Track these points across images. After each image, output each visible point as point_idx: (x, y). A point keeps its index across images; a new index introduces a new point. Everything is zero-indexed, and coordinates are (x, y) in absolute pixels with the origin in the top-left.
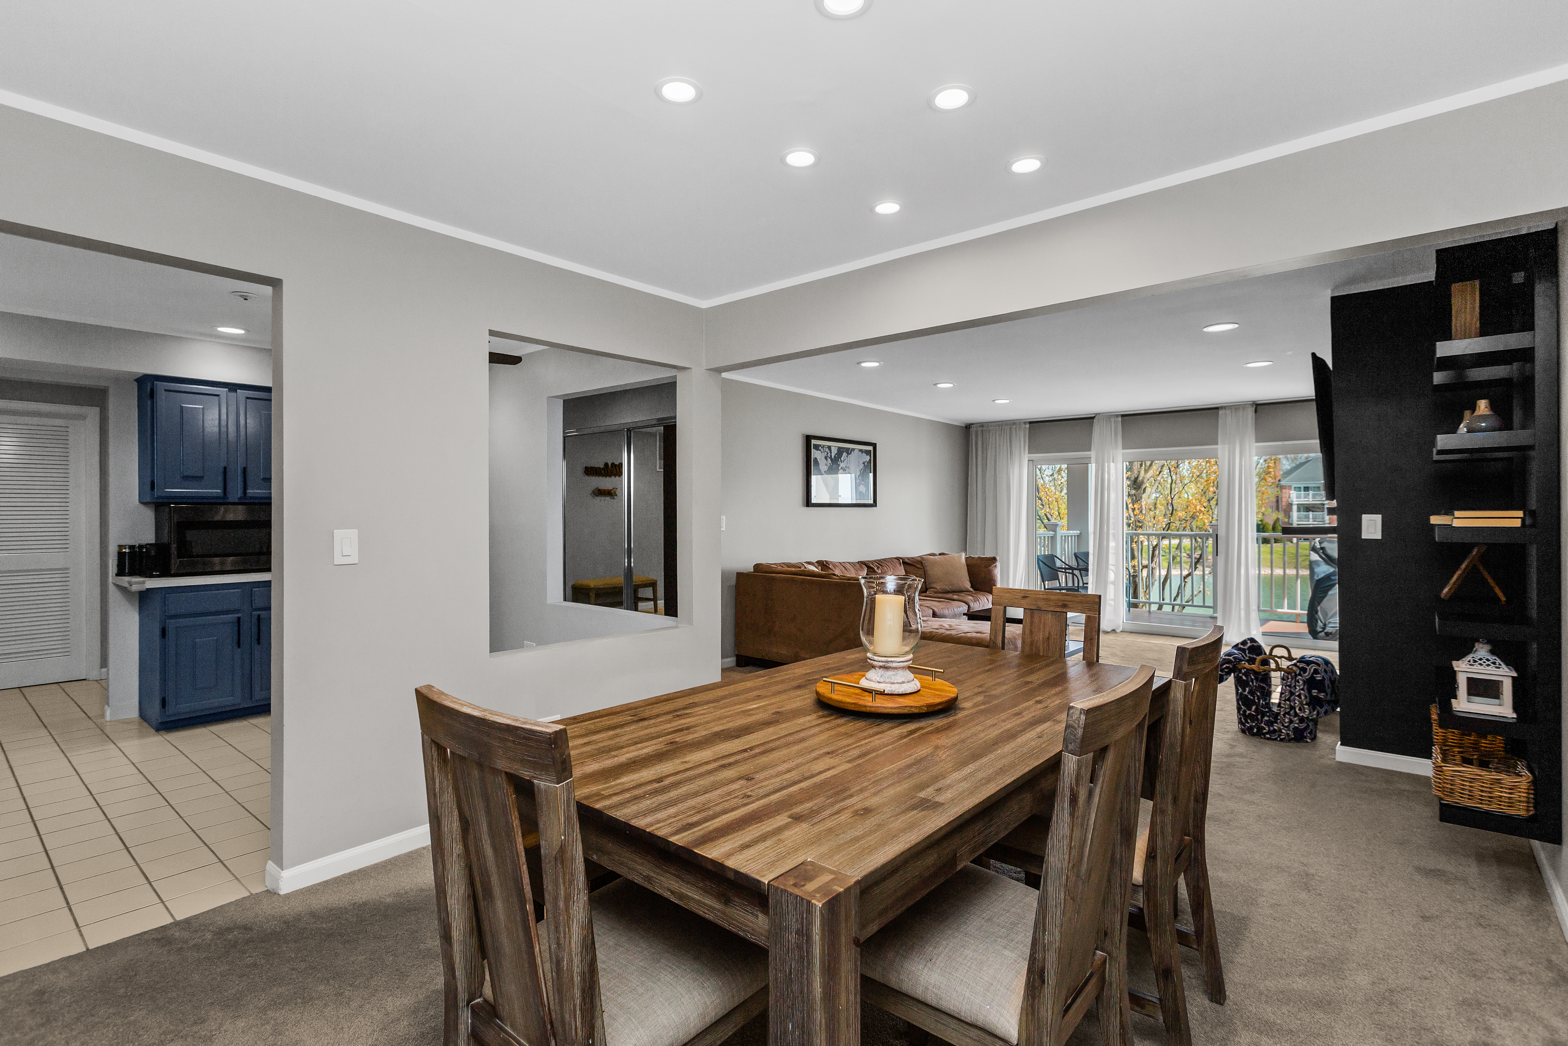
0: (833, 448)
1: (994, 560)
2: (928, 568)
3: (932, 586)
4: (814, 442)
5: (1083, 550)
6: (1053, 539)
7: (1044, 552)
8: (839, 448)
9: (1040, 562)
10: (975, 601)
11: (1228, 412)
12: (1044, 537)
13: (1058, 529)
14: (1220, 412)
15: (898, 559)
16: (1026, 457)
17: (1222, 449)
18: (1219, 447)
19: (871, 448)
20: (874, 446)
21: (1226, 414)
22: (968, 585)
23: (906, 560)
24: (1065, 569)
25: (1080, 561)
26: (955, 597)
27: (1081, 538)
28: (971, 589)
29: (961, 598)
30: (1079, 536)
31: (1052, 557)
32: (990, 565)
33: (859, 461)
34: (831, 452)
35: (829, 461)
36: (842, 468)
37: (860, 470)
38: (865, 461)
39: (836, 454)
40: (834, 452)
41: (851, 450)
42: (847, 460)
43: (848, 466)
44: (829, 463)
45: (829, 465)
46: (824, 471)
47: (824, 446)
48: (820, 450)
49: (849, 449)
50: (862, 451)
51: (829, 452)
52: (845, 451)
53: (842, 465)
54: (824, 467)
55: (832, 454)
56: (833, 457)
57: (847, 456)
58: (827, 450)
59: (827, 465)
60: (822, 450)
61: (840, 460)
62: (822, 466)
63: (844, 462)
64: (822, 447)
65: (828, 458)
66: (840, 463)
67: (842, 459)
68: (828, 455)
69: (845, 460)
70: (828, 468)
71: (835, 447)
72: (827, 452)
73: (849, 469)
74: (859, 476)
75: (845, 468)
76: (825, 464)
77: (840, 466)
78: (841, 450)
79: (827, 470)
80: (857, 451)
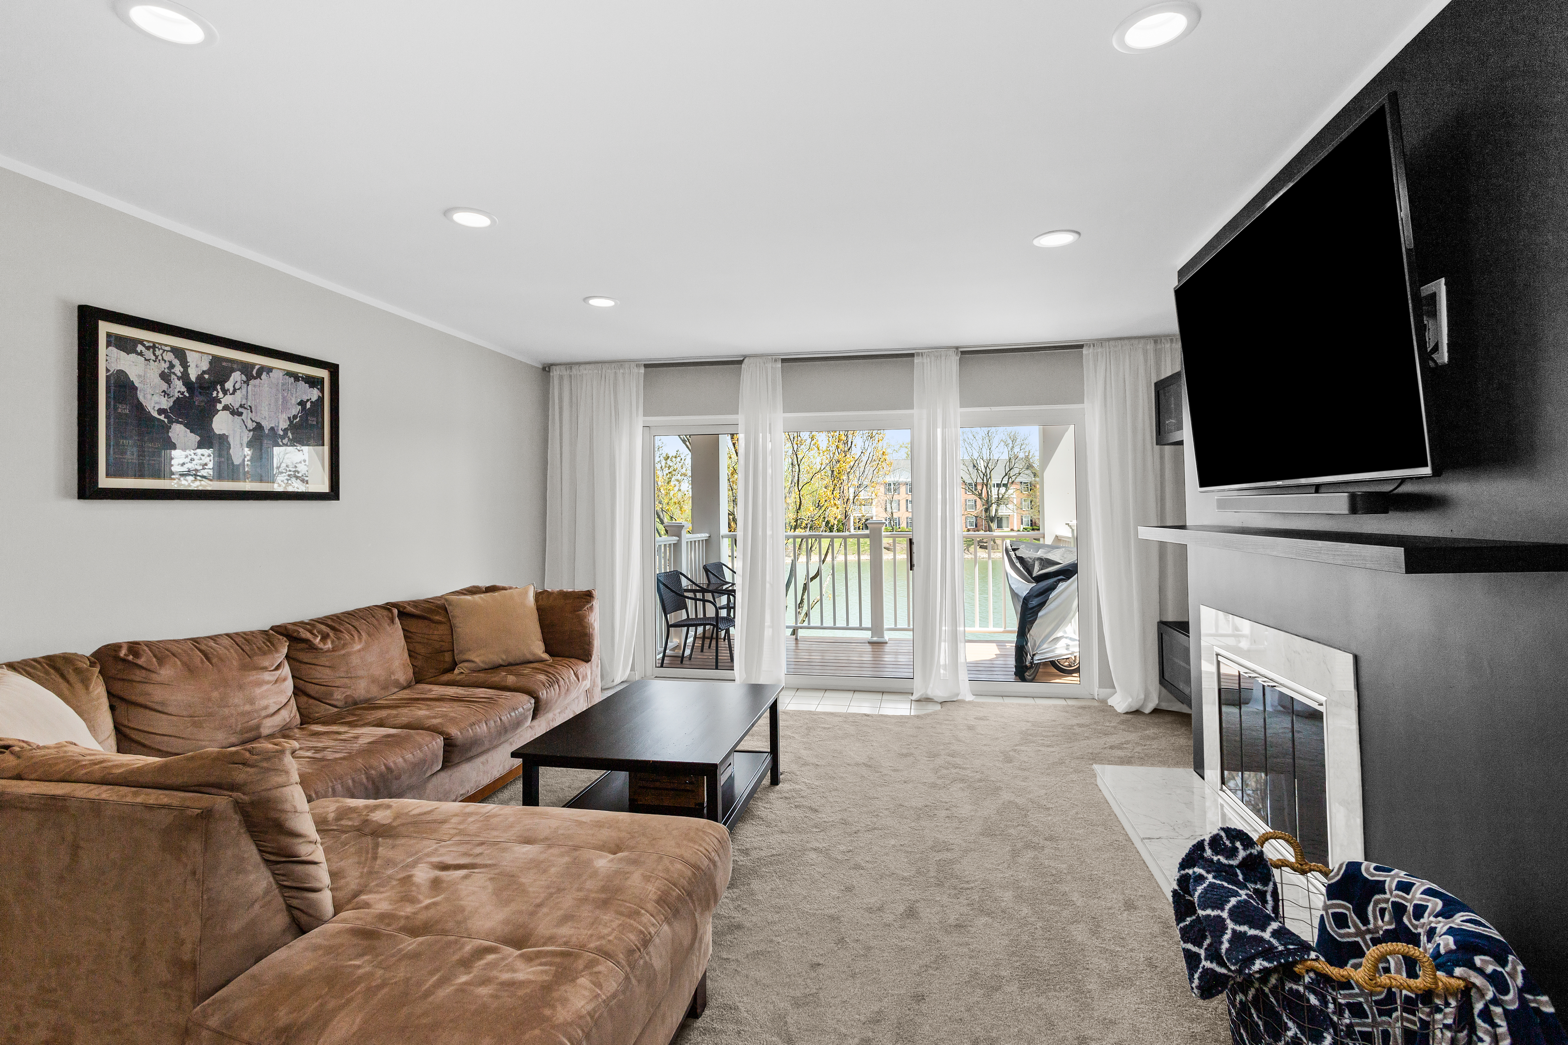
0: (191, 358)
1: (588, 596)
2: (456, 622)
3: (466, 657)
4: (105, 328)
5: (713, 560)
6: (677, 546)
7: (665, 568)
8: (216, 361)
9: (661, 586)
10: (551, 685)
11: (926, 360)
12: (665, 545)
13: (684, 532)
14: (915, 361)
15: (388, 607)
16: (640, 421)
17: (918, 414)
18: (915, 412)
19: (324, 374)
20: (334, 369)
21: (923, 364)
22: (538, 649)
23: (410, 609)
24: (694, 591)
25: (711, 576)
26: (511, 679)
27: (711, 544)
28: (546, 656)
29: (523, 682)
30: (707, 541)
31: (676, 575)
32: (581, 608)
33: (284, 398)
34: (185, 364)
35: (179, 386)
36: (226, 408)
37: (289, 418)
38: (305, 398)
39: (204, 372)
40: (197, 366)
41: (259, 369)
42: (244, 390)
43: (249, 404)
44: (179, 392)
45: (177, 395)
46: (156, 409)
47: (157, 345)
48: (141, 354)
49: (253, 366)
50: (296, 377)
51: (176, 362)
52: (239, 370)
53: (227, 400)
54: (156, 398)
55: (190, 370)
56: (193, 378)
57: (245, 382)
58: (169, 356)
59: (168, 395)
60: (149, 354)
61: (219, 387)
62: (149, 396)
63: (233, 393)
64: (148, 348)
65: (173, 376)
66: (221, 395)
67: (229, 385)
68: (172, 371)
69: (239, 389)
70: (174, 402)
71: (200, 354)
72: (170, 362)
73: (251, 412)
74: (285, 431)
75: (237, 409)
76: (164, 391)
77: (220, 402)
78: (224, 364)
79: (170, 408)
80: (281, 374)
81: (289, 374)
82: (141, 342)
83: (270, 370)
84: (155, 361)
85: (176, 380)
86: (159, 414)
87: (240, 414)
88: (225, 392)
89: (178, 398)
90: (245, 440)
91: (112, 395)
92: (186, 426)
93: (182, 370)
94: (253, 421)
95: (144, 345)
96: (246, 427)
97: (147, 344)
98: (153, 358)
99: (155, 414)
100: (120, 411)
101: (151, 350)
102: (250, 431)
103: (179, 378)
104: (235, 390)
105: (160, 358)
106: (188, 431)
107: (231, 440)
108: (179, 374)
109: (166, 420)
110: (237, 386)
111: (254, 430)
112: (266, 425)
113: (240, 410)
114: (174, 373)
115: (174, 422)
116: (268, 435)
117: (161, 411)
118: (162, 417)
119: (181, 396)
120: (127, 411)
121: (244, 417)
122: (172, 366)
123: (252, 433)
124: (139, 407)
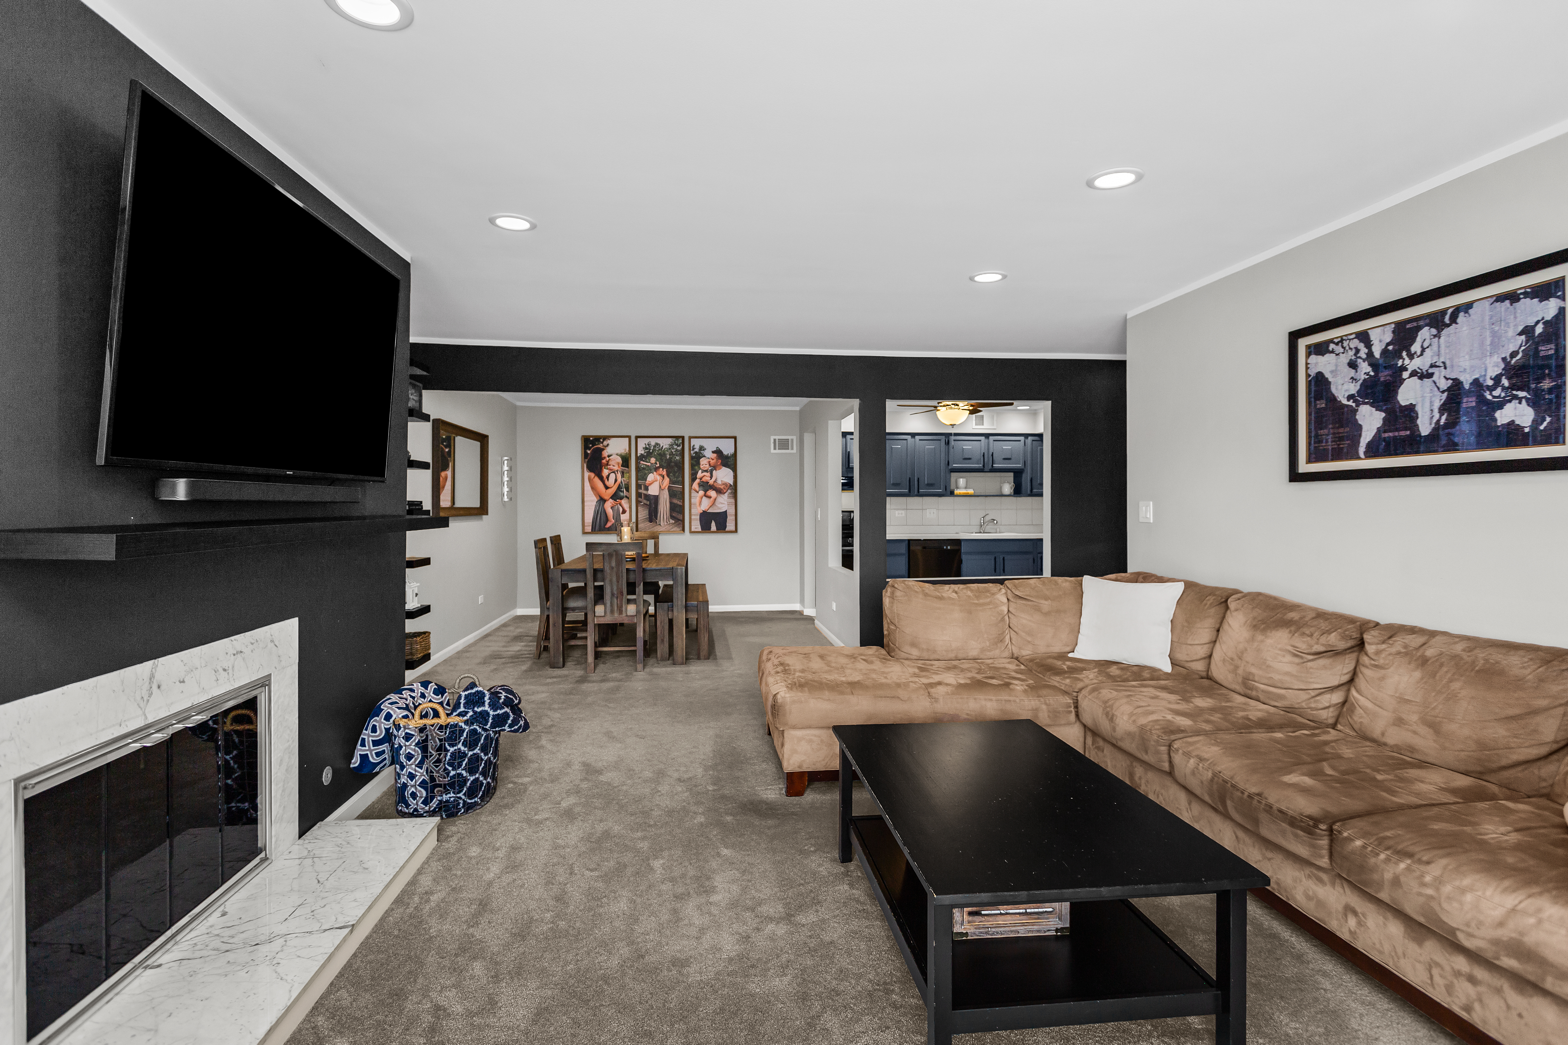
0: (1374, 335)
4: (1304, 343)
8: (1400, 326)
33: (1494, 334)
34: (1368, 344)
35: (1365, 368)
36: (1414, 374)
37: (1504, 359)
38: (1531, 322)
39: (1388, 344)
40: (1380, 341)
41: (1453, 313)
42: (1435, 347)
43: (1442, 360)
44: (1365, 373)
45: (1363, 377)
46: (1346, 396)
47: (1344, 338)
48: (1332, 352)
49: (1443, 312)
50: (1513, 297)
51: (1361, 346)
52: (1426, 325)
53: (1414, 364)
54: (1346, 387)
55: (1374, 349)
56: (1377, 354)
57: (1435, 336)
58: (1355, 343)
59: (1356, 380)
60: (1339, 349)
61: (1404, 354)
62: (1340, 387)
63: (1422, 355)
64: (1337, 344)
65: (1359, 360)
66: (1407, 361)
67: (1416, 348)
68: (1358, 355)
69: (1428, 347)
70: (1361, 385)
71: (1382, 328)
72: (1356, 348)
73: (1445, 368)
74: (1497, 379)
75: (1427, 371)
76: (1352, 378)
77: (1406, 369)
78: (1408, 326)
79: (1358, 392)
80: (1487, 303)
81: (1500, 298)
82: (1331, 341)
83: (1468, 307)
84: (1343, 353)
85: (1362, 363)
86: (1348, 400)
87: (1430, 375)
88: (1411, 356)
89: (1365, 380)
90: (1437, 404)
91: (1313, 395)
92: (1372, 405)
93: (1366, 351)
94: (1447, 379)
95: (1334, 343)
96: (1438, 388)
97: (1336, 340)
98: (1342, 350)
99: (1345, 402)
100: (1318, 406)
101: (1340, 344)
102: (1443, 392)
103: (1364, 361)
104: (1423, 350)
105: (1347, 348)
106: (1374, 409)
107: (1418, 409)
108: (1364, 356)
109: (1354, 405)
110: (1425, 345)
111: (1449, 389)
112: (1467, 380)
113: (1430, 371)
114: (1360, 358)
115: (1361, 404)
116: (1469, 391)
117: (1350, 397)
118: (1351, 403)
119: (1367, 377)
120: (1323, 405)
121: (1435, 378)
122: (1357, 351)
123: (1446, 394)
124: (1333, 399)
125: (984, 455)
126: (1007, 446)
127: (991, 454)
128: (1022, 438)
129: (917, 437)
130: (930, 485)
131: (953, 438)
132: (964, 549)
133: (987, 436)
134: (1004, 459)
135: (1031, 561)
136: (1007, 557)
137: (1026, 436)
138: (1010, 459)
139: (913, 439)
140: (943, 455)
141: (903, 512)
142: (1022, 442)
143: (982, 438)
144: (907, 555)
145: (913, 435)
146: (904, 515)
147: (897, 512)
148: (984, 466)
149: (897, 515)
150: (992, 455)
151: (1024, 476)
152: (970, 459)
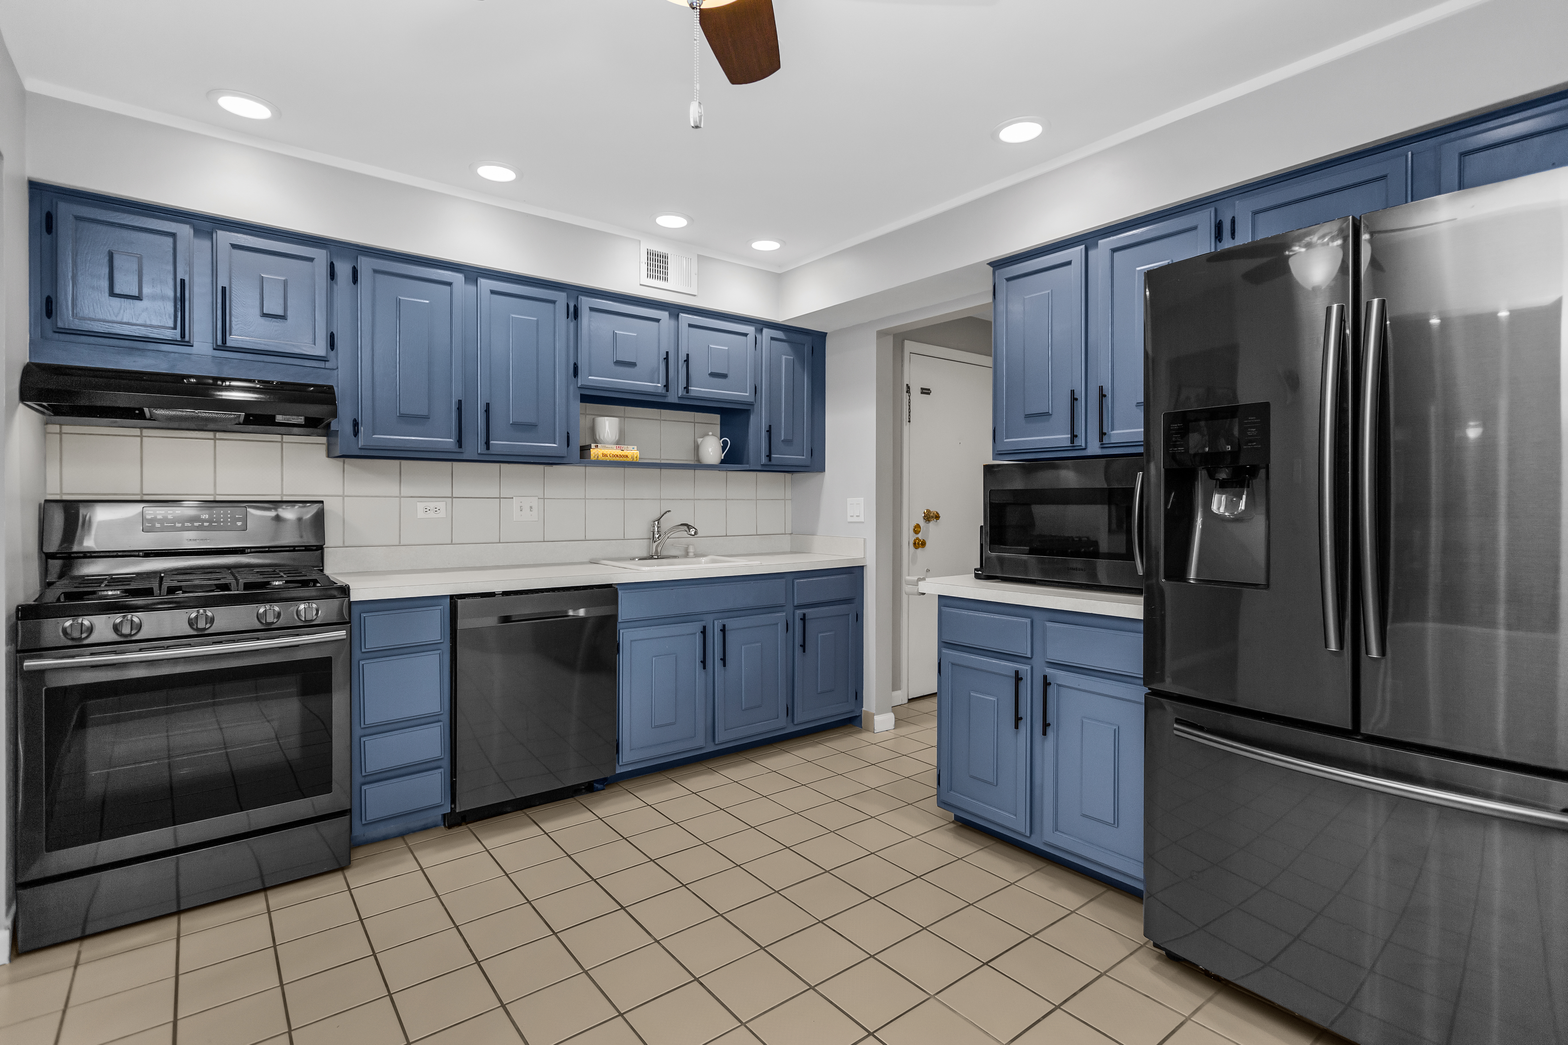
125: (667, 359)
126: (720, 344)
127: (683, 357)
128: (750, 329)
129: (485, 284)
130: (525, 428)
131: (586, 302)
132: (626, 609)
133: (675, 310)
134: (713, 375)
135: (781, 627)
136: (731, 624)
137: (761, 325)
138: (724, 376)
139: (471, 288)
140: (560, 345)
141: (441, 504)
142: (751, 337)
143: (663, 315)
144: (446, 646)
145: (473, 274)
146: (442, 514)
147: (421, 506)
148: (666, 386)
149: (421, 514)
150: (687, 361)
151: (753, 418)
152: (633, 365)
